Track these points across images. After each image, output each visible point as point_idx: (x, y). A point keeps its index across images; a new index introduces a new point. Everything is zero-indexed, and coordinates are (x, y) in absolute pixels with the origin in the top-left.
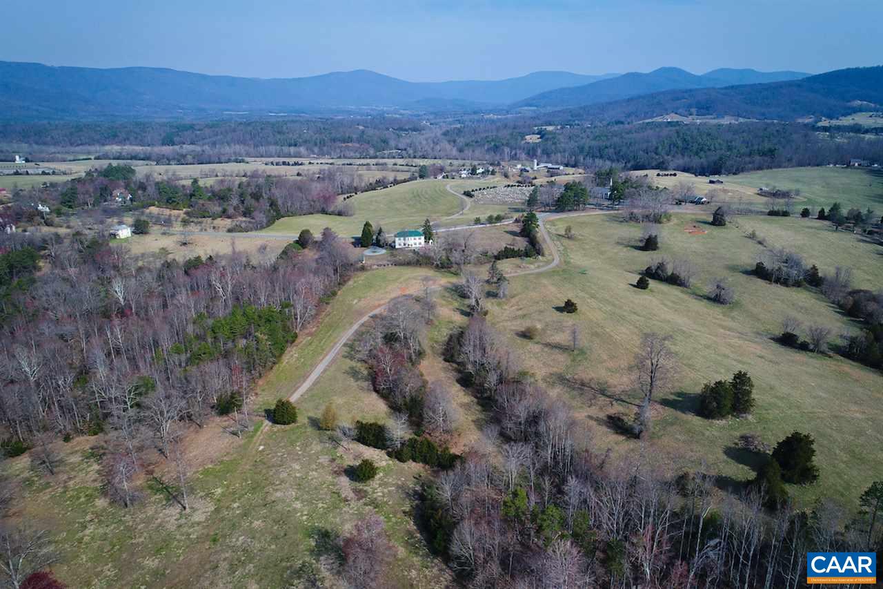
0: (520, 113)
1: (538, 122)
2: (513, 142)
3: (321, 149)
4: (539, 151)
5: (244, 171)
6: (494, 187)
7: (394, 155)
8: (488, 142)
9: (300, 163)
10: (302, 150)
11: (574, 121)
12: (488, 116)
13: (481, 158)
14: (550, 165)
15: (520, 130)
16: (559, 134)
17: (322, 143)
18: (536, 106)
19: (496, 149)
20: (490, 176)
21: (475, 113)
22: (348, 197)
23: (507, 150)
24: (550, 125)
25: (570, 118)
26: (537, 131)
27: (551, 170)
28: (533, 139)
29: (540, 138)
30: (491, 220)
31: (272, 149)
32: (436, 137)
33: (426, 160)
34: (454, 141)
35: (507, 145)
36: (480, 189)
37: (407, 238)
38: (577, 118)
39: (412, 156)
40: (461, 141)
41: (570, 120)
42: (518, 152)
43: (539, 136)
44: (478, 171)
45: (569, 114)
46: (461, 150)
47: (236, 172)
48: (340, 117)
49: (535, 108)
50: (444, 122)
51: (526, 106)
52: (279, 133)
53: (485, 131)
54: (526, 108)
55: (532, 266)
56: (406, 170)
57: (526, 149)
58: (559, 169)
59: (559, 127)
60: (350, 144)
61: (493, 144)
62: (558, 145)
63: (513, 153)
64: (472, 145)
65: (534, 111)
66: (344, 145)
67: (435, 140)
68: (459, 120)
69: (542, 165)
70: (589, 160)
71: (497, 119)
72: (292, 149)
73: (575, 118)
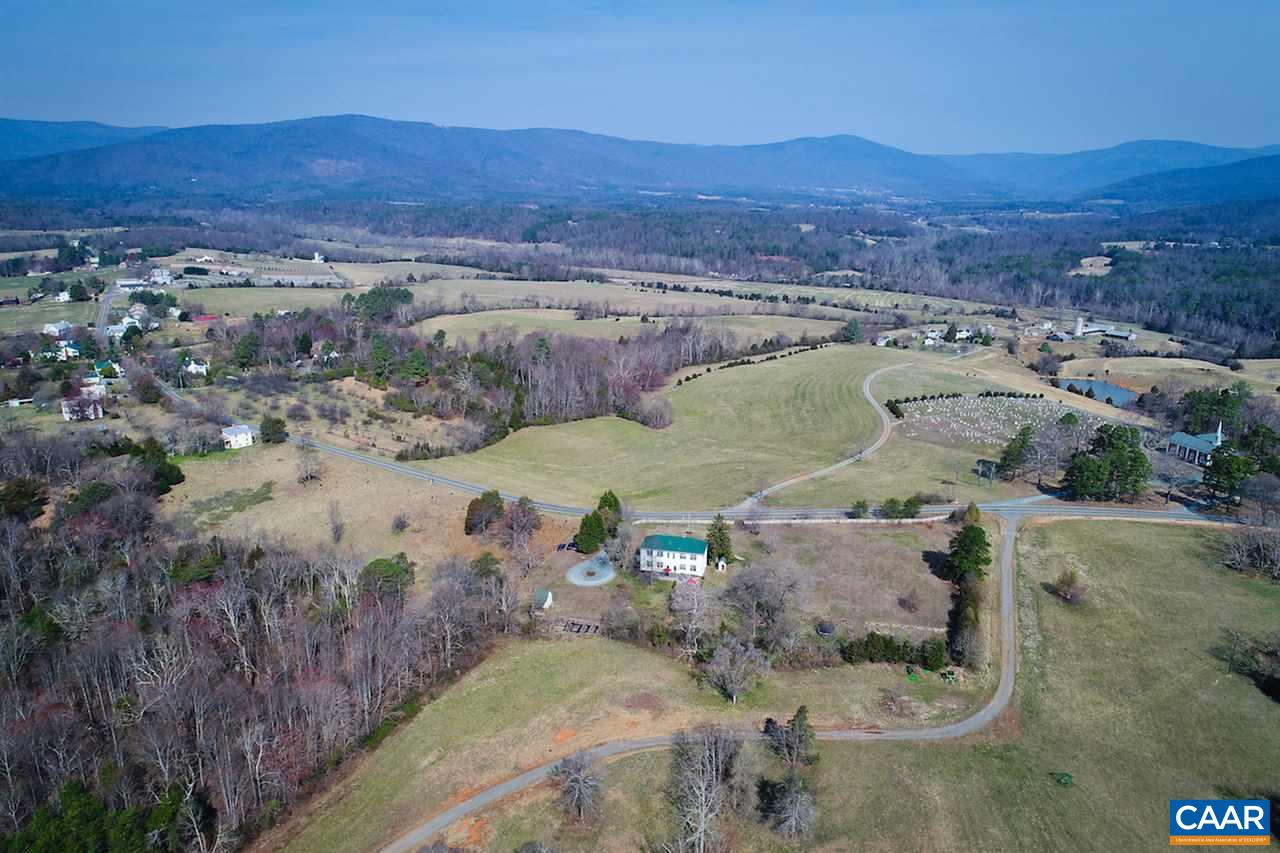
0: (1090, 210)
1: (1115, 231)
2: (1051, 273)
3: (726, 264)
4: (1099, 295)
5: (579, 300)
6: (954, 396)
7: (838, 281)
8: (1008, 267)
9: (682, 287)
10: (697, 263)
11: (1186, 233)
12: (1030, 214)
13: (986, 298)
14: (1111, 329)
15: (1074, 249)
16: (1148, 261)
17: (732, 254)
18: (1123, 198)
19: (1019, 283)
20: (980, 348)
21: (1012, 206)
22: (688, 379)
23: (1036, 287)
24: (1137, 239)
25: (1180, 225)
26: (1106, 251)
27: (1109, 339)
28: (1094, 267)
29: (1110, 264)
30: (890, 510)
31: (658, 258)
32: (924, 251)
33: (889, 293)
34: (951, 262)
35: (1041, 278)
36: (924, 398)
37: (665, 553)
38: (1195, 227)
39: (867, 284)
40: (962, 261)
41: (1178, 231)
42: (1058, 293)
43: (1108, 260)
44: (958, 336)
45: (1180, 219)
46: (955, 281)
47: (567, 302)
48: (793, 206)
49: (1121, 202)
50: (953, 220)
51: (1103, 198)
52: (675, 233)
53: (1010, 247)
54: (1102, 201)
55: (925, 711)
56: (838, 316)
57: (1074, 288)
58: (1127, 338)
59: (1152, 244)
60: (775, 258)
61: (1015, 272)
62: (1139, 286)
63: (1049, 292)
64: (978, 274)
65: (1117, 208)
66: (765, 258)
67: (919, 257)
68: (978, 219)
69: (1094, 327)
70: (1198, 322)
71: (1046, 219)
72: (684, 262)
73: (1190, 227)
